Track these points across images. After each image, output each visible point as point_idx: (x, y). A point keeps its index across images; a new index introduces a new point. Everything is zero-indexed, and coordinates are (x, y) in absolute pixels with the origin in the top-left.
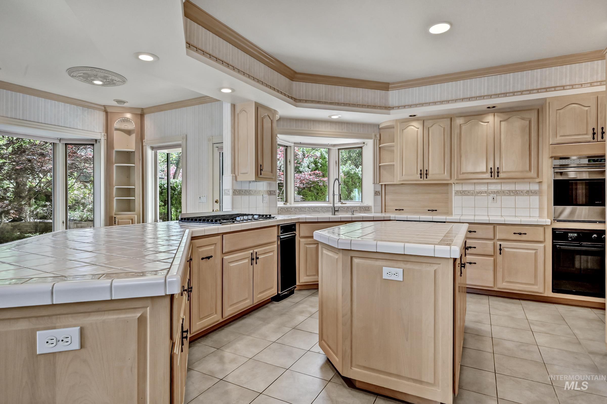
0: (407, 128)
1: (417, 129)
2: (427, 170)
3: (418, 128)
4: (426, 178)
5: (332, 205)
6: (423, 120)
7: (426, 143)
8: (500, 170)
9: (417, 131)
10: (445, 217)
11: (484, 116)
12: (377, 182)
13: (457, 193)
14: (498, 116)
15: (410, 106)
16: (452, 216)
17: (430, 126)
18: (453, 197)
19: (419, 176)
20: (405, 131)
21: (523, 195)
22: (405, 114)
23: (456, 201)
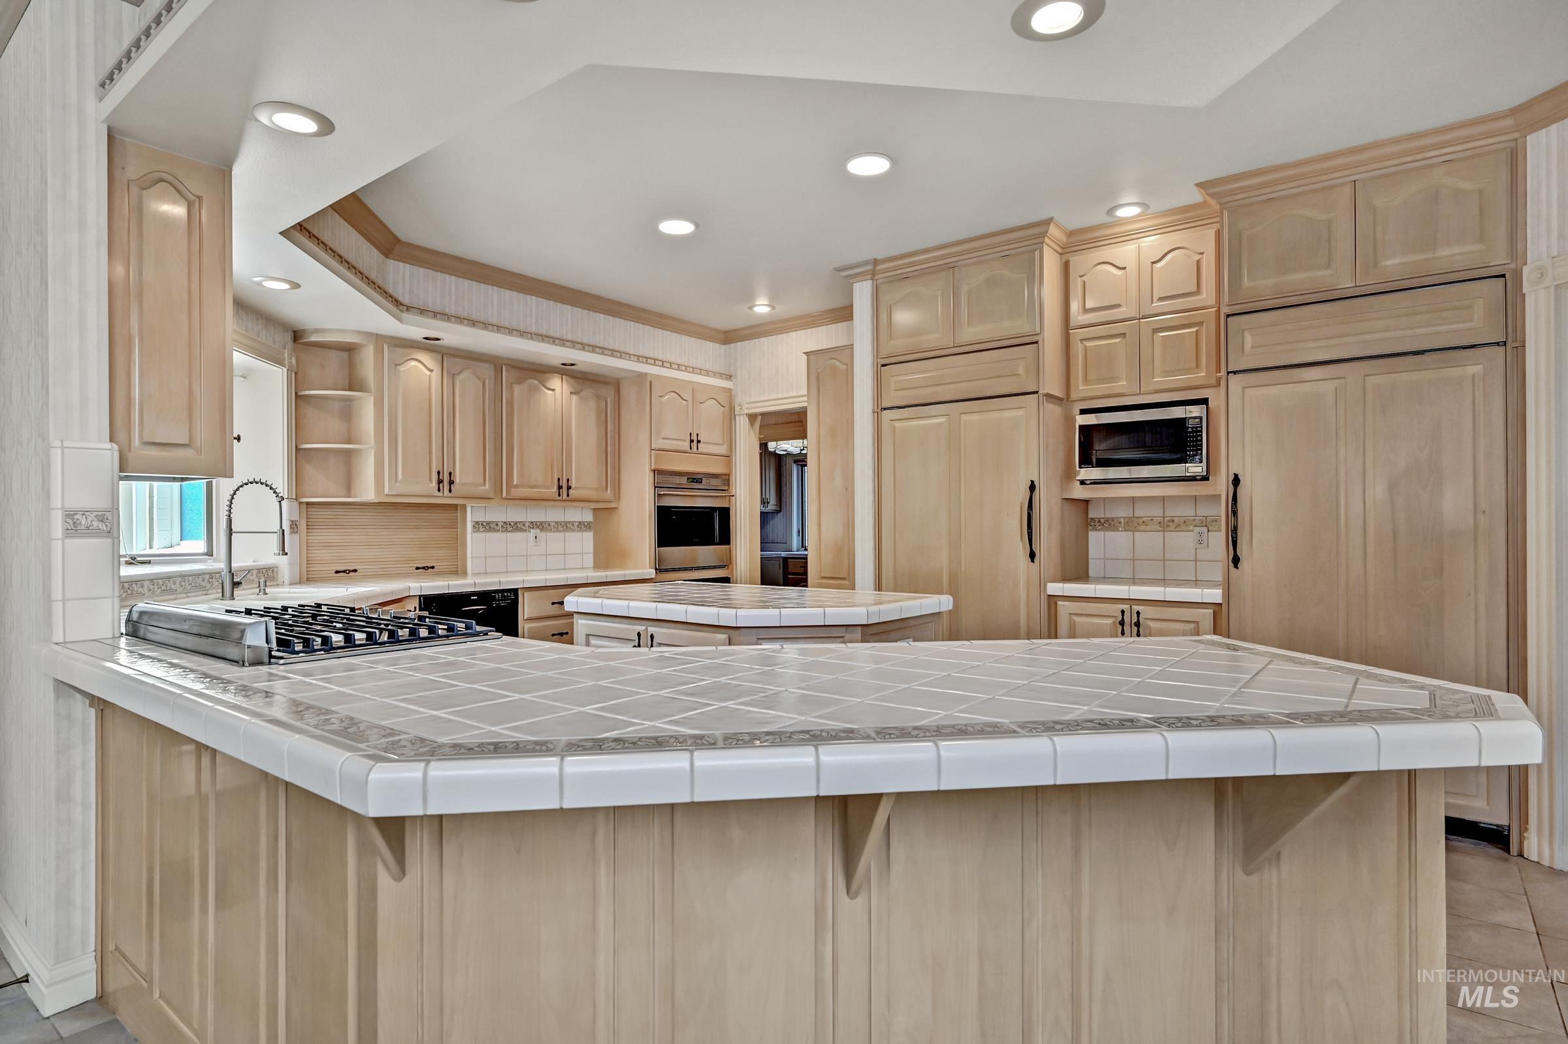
0: (406, 363)
1: (428, 373)
2: (450, 474)
3: (431, 371)
4: (450, 491)
5: (221, 565)
6: (445, 354)
7: (449, 414)
8: (573, 484)
9: (430, 376)
10: (447, 583)
11: (548, 375)
12: (292, 496)
13: (478, 526)
14: (567, 381)
15: (436, 315)
16: (466, 579)
17: (456, 372)
18: (469, 536)
19: (434, 484)
20: (402, 368)
21: (573, 531)
22: (414, 329)
23: (474, 542)
